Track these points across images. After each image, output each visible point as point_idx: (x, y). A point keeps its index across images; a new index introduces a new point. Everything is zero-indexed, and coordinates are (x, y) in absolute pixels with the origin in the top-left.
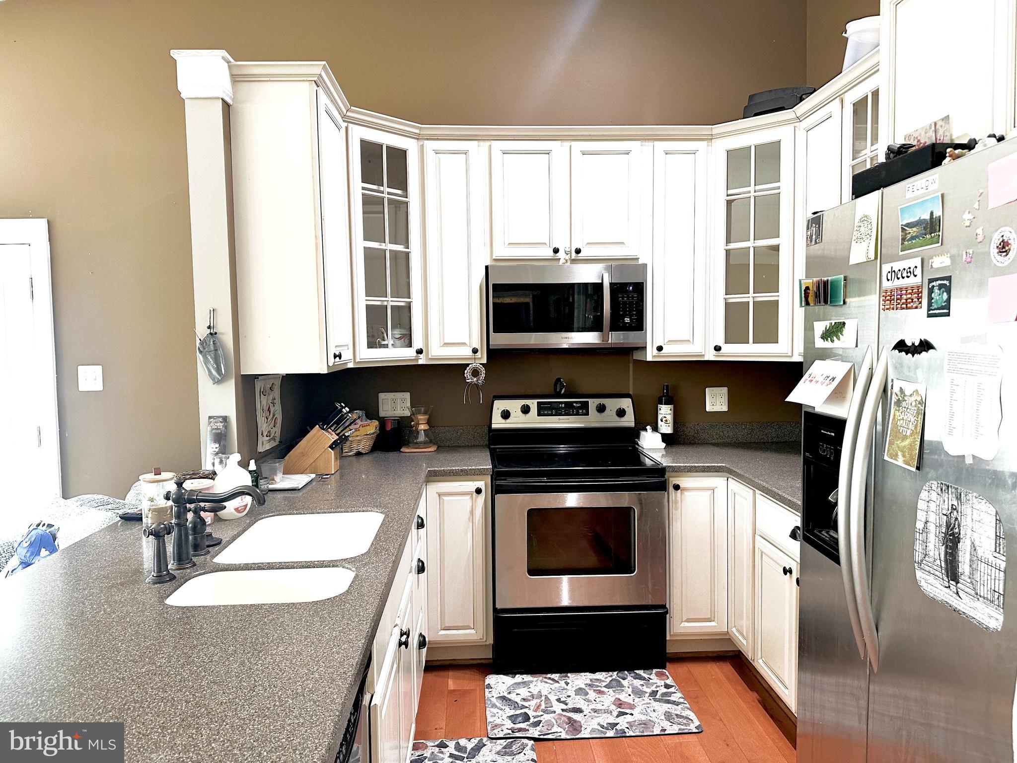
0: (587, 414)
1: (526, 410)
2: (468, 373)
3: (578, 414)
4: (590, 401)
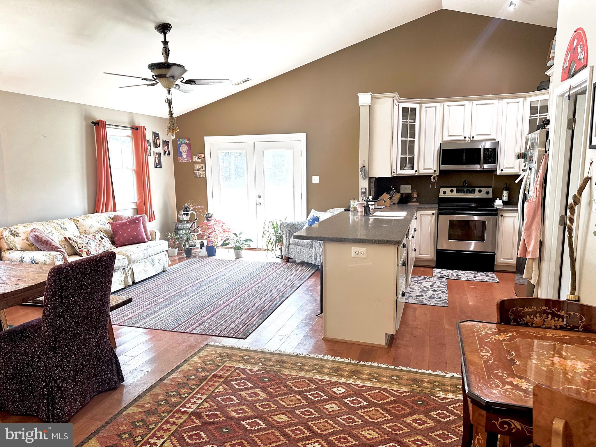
0: (475, 193)
1: (452, 191)
2: (432, 178)
3: (471, 193)
4: (476, 188)
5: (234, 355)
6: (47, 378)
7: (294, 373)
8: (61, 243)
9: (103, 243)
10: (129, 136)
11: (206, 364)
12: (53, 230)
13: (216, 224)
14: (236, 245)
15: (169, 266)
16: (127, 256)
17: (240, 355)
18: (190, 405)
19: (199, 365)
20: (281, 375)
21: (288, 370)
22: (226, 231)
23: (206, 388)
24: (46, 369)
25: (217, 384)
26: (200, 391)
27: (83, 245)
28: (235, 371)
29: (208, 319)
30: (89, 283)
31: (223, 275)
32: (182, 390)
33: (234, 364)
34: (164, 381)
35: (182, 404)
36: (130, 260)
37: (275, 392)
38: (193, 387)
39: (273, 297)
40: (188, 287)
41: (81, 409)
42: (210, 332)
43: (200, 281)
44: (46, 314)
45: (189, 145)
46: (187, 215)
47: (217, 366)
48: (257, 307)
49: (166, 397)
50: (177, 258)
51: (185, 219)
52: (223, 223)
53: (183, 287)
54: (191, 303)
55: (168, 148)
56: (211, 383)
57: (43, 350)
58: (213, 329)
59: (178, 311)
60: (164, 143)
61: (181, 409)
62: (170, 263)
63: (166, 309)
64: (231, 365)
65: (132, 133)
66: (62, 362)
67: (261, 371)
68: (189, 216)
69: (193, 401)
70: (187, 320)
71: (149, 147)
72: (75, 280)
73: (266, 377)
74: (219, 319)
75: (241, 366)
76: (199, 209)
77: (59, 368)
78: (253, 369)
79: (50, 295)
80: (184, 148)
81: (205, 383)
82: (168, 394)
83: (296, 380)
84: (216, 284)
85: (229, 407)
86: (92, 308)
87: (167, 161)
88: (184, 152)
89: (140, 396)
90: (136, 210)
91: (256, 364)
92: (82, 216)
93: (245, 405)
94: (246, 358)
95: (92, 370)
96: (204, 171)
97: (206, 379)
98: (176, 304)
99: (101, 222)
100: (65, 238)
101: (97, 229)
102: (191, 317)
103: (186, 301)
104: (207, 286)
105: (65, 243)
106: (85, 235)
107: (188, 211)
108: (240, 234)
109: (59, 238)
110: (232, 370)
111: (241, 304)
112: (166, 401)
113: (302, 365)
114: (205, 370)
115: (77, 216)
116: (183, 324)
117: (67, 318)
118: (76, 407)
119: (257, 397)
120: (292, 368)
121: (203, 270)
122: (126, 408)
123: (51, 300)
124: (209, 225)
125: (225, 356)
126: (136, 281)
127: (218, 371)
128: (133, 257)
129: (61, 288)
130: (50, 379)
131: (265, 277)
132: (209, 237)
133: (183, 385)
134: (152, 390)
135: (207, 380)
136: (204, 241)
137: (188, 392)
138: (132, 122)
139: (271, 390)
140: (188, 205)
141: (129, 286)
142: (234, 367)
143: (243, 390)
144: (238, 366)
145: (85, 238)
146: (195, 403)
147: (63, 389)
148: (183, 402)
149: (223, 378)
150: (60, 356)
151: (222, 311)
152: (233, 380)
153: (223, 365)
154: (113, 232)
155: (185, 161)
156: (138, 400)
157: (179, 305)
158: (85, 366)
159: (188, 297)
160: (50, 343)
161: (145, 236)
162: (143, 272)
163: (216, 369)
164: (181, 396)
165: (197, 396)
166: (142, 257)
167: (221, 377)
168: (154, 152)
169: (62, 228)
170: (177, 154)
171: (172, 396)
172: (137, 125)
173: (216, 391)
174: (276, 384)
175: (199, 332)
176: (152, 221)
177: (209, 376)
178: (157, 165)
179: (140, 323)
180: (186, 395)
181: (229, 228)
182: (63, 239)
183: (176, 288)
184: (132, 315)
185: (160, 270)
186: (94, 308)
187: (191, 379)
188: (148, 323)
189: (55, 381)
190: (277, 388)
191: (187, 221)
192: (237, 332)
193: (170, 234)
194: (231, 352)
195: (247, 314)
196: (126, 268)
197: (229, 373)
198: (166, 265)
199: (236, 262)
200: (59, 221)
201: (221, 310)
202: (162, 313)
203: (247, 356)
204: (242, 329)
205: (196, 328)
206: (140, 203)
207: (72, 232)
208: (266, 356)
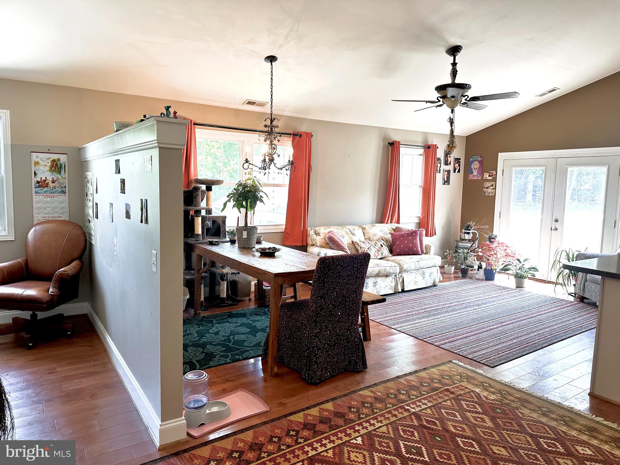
5: (474, 379)
6: (308, 343)
7: (535, 415)
8: (349, 246)
9: (382, 250)
10: (421, 155)
11: (443, 378)
12: (345, 234)
13: (499, 246)
14: (517, 272)
15: (440, 282)
16: (399, 264)
17: (480, 380)
18: (414, 406)
19: (436, 376)
20: (518, 413)
21: (528, 411)
22: (510, 256)
23: (435, 397)
24: (308, 337)
25: (447, 398)
26: (428, 398)
27: (365, 249)
28: (469, 392)
29: (460, 339)
30: (345, 275)
31: (493, 301)
32: (412, 392)
33: (470, 387)
34: (399, 380)
35: (408, 403)
36: (402, 269)
37: (504, 425)
38: (423, 393)
39: (544, 335)
40: (452, 305)
41: (329, 378)
42: (458, 351)
43: (467, 302)
44: (313, 293)
45: (481, 163)
46: (468, 233)
47: (454, 382)
48: (520, 341)
49: (397, 393)
50: (453, 276)
51: (466, 238)
52: (507, 247)
53: (447, 304)
54: (450, 320)
55: (459, 166)
56: (440, 395)
57: (308, 321)
58: (462, 349)
59: (435, 324)
60: (455, 161)
61: (405, 406)
62: (441, 279)
63: (424, 320)
64: (467, 387)
65: (424, 151)
66: (320, 334)
67: (496, 401)
68: (471, 235)
69: (418, 404)
70: (440, 335)
71: (439, 165)
72: (335, 271)
73: (500, 409)
74: (472, 342)
75: (477, 390)
76: (482, 229)
77: (317, 339)
78: (489, 397)
79: (317, 279)
80: (476, 165)
81: (435, 393)
82: (399, 391)
83: (534, 422)
84: (483, 309)
85: (450, 421)
86: (347, 297)
87: (456, 179)
88: (475, 169)
89: (375, 385)
90: (418, 224)
91: (494, 394)
92: (369, 225)
93: (466, 424)
94: (485, 385)
95: (342, 349)
96: (493, 189)
97: (437, 390)
98: (434, 317)
99: (384, 232)
100: (352, 241)
101: (380, 237)
102: (445, 333)
103: (445, 318)
104: (472, 309)
105: (352, 246)
106: (368, 241)
107: (470, 230)
108: (524, 261)
109: (348, 241)
110: (467, 391)
111: (502, 334)
112: (396, 396)
113: (549, 411)
114: (440, 382)
115: (365, 224)
116: (435, 337)
117: (327, 300)
118: (326, 375)
119: (482, 423)
120: (534, 410)
121: (474, 292)
122: (361, 389)
123: (317, 282)
124: (491, 246)
125: (464, 376)
126: (406, 289)
127: (452, 387)
128: (405, 267)
129: (324, 275)
130: (310, 345)
131: (543, 313)
132: (488, 260)
133: (415, 388)
134: (387, 383)
135: (438, 392)
136: (482, 263)
137: (417, 395)
138: (426, 141)
139: (500, 422)
140: (472, 223)
141: (399, 292)
142: (469, 389)
143: (470, 411)
144: (474, 390)
145: (367, 244)
146: (420, 406)
147: (318, 356)
148: (409, 402)
149: (455, 394)
150: (319, 329)
151: (478, 336)
152: (464, 400)
153: (459, 384)
154: (393, 241)
155: (475, 179)
156: (373, 387)
157: (437, 320)
158: (336, 343)
159: (449, 314)
160: (313, 316)
161: (419, 249)
162: (413, 282)
163: (451, 385)
164: (409, 397)
165: (424, 402)
166: (413, 268)
167: (452, 393)
168: (443, 169)
169: (351, 233)
170: (468, 171)
171: (401, 394)
172: (430, 143)
173: (443, 403)
174: (509, 419)
175: (447, 348)
176: (433, 236)
177: (441, 388)
178: (445, 182)
179: (397, 326)
180: (414, 397)
181: (514, 253)
182: (351, 242)
183: (440, 304)
184: (393, 317)
185: (430, 284)
186: (348, 297)
187: (424, 386)
188: (403, 328)
189: (313, 347)
190: (507, 422)
191: (469, 240)
192: (486, 359)
193: (448, 251)
194: (472, 375)
195: (505, 345)
196: (397, 276)
197: (462, 392)
198: (437, 281)
199: (515, 291)
200: (351, 227)
201: (478, 334)
202: (419, 322)
203: (488, 383)
204: (494, 357)
205: (446, 343)
206: (423, 218)
207: (359, 237)
208: (509, 390)
